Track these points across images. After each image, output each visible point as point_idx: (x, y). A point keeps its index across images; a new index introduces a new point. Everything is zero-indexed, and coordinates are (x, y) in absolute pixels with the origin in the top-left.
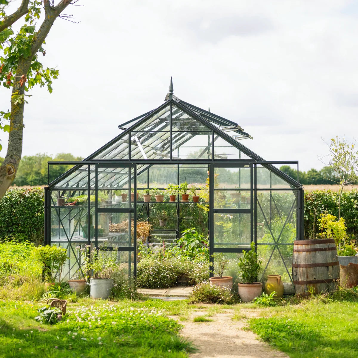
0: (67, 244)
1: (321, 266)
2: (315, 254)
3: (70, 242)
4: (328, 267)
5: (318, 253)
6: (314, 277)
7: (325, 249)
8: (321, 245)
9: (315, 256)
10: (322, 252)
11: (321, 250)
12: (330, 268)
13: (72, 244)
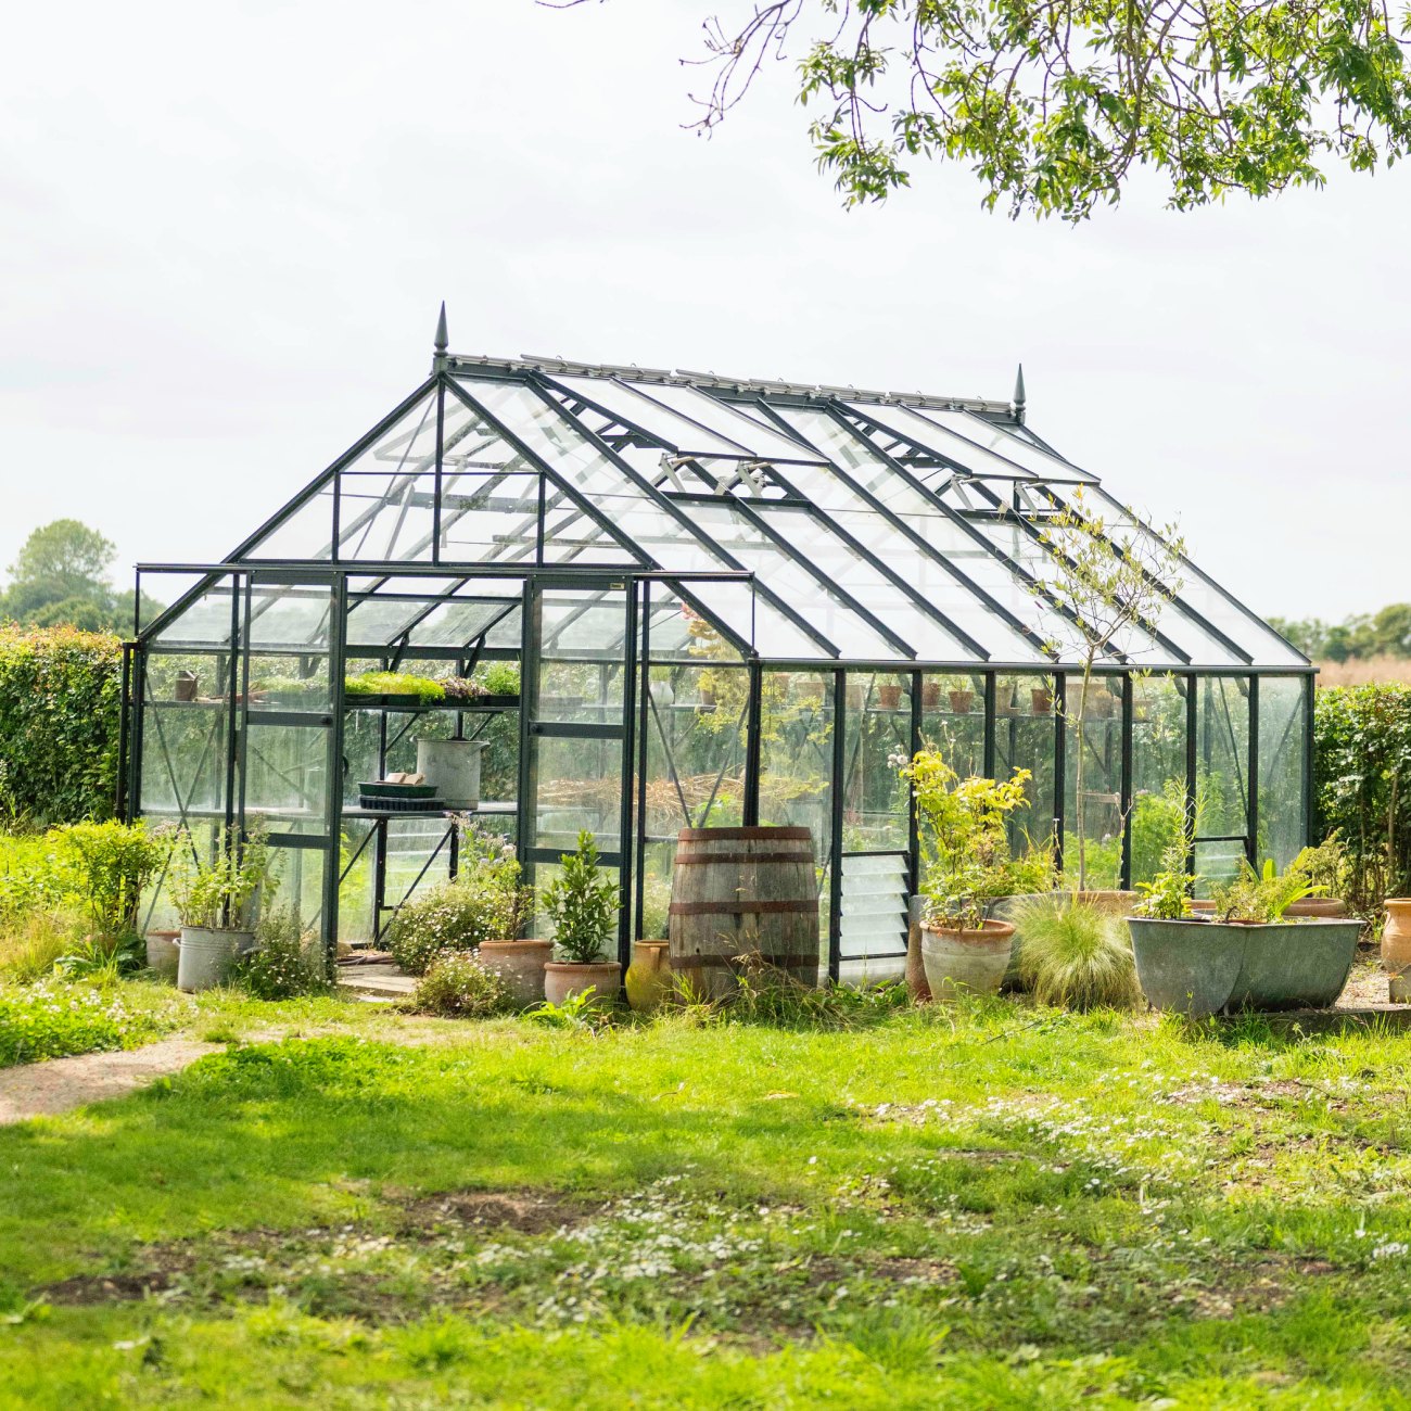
0: (179, 818)
1: (718, 912)
2: (704, 874)
3: (184, 814)
4: (738, 916)
5: (712, 870)
6: (697, 945)
7: (736, 859)
8: (726, 843)
9: (701, 881)
10: (724, 866)
11: (721, 859)
12: (749, 919)
13: (190, 820)
